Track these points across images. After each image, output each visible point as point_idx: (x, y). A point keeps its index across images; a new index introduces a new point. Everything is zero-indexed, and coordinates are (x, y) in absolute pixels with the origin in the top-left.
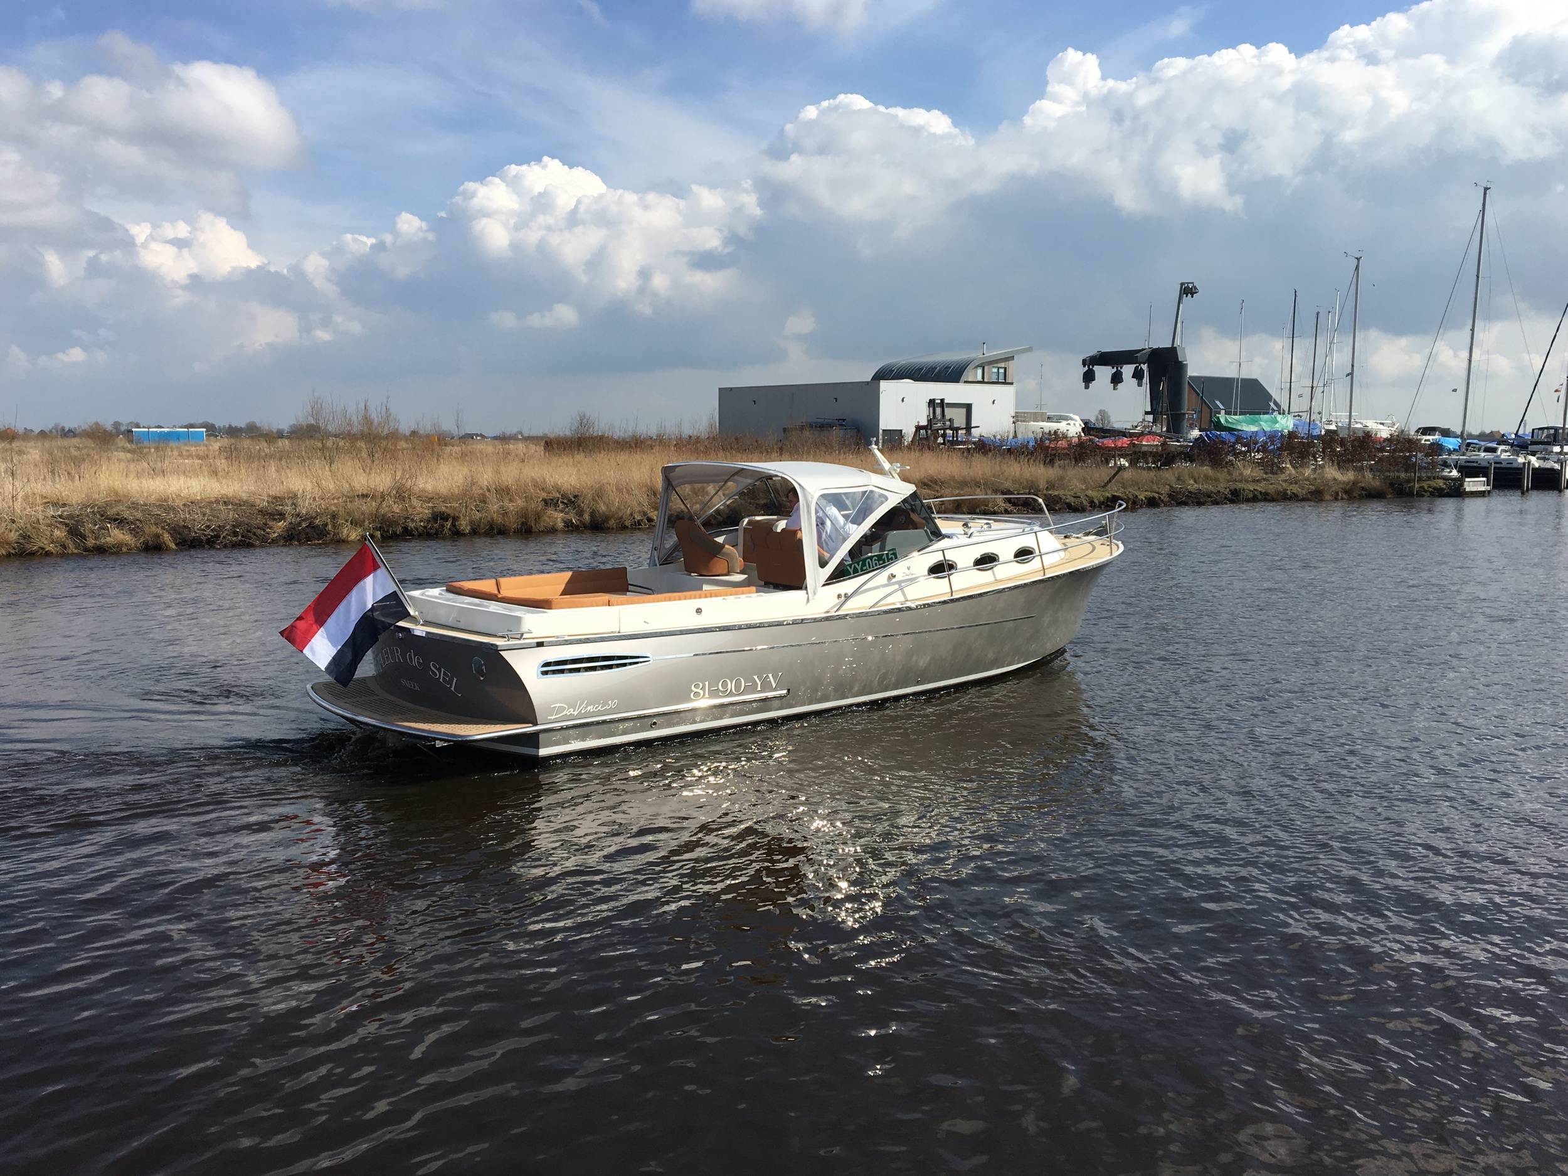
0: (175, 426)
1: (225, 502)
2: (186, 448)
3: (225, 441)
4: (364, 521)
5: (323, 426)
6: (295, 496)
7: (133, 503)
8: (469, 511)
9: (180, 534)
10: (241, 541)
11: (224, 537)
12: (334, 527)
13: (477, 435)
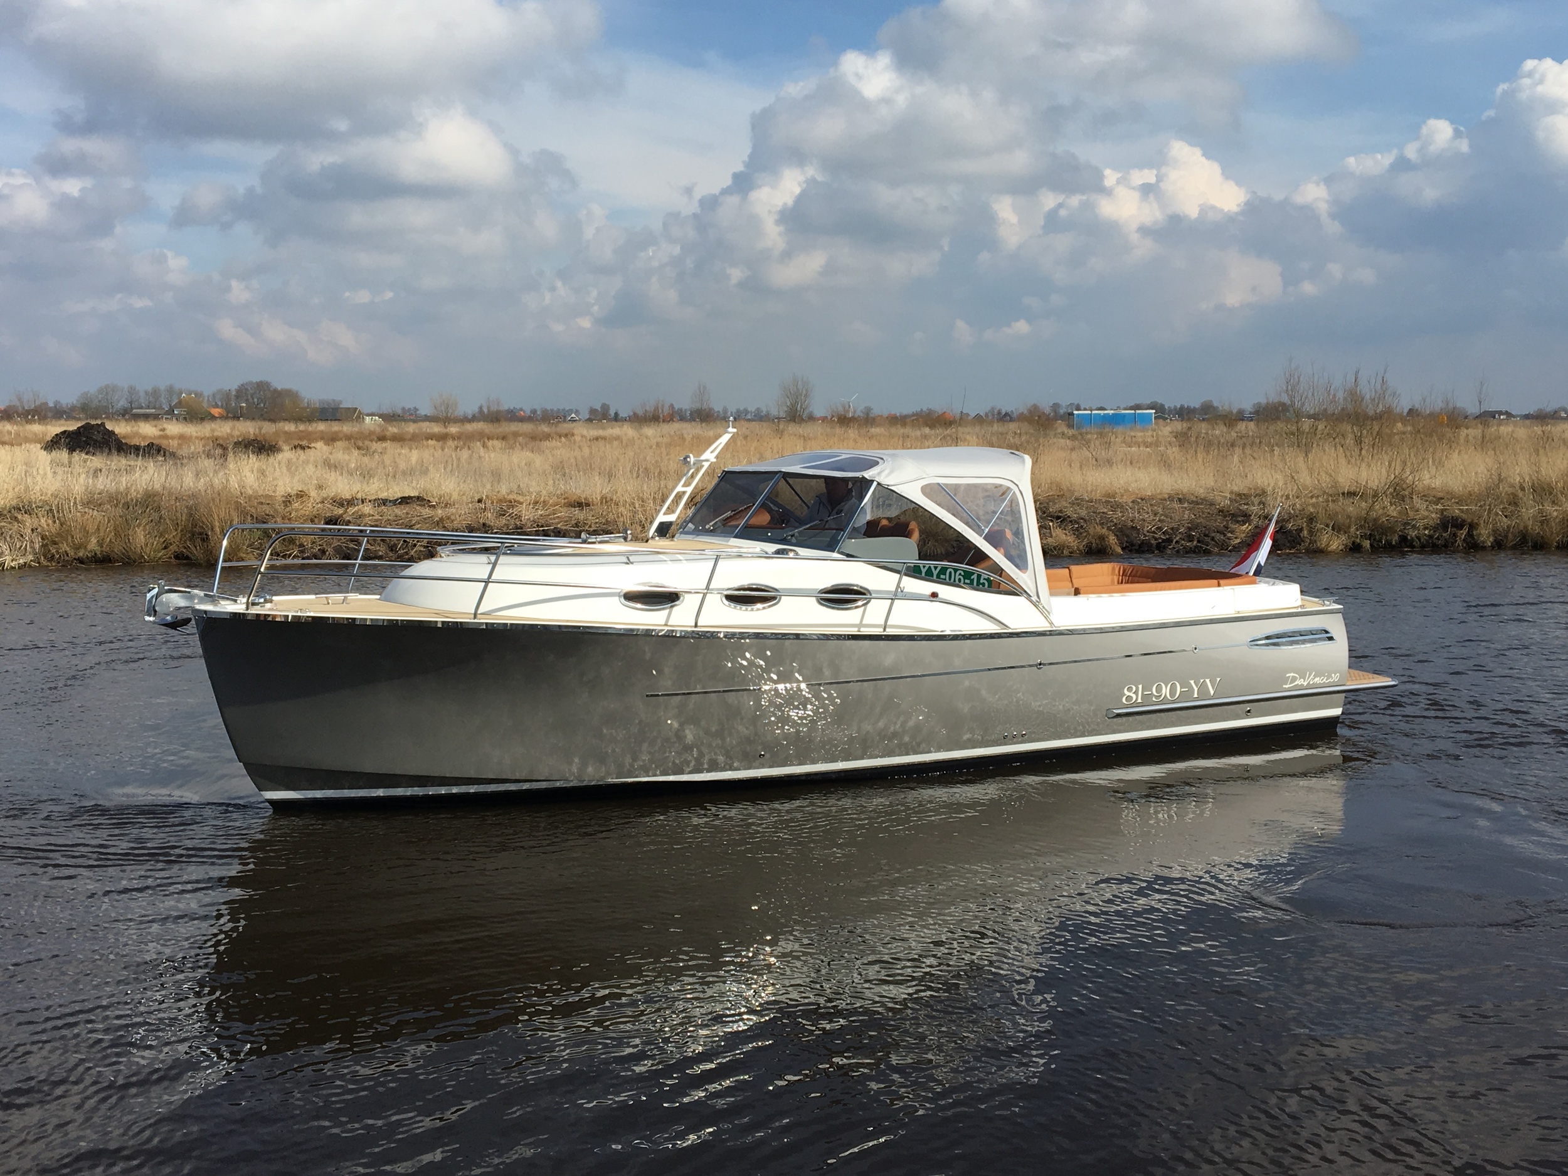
0: (1118, 408)
1: (1180, 500)
2: (1133, 434)
3: (1179, 426)
4: (1349, 527)
5: (1297, 404)
6: (1264, 493)
7: (1077, 499)
8: (1492, 516)
9: (1127, 536)
10: (1196, 547)
11: (1177, 542)
12: (1311, 532)
13: (1500, 413)
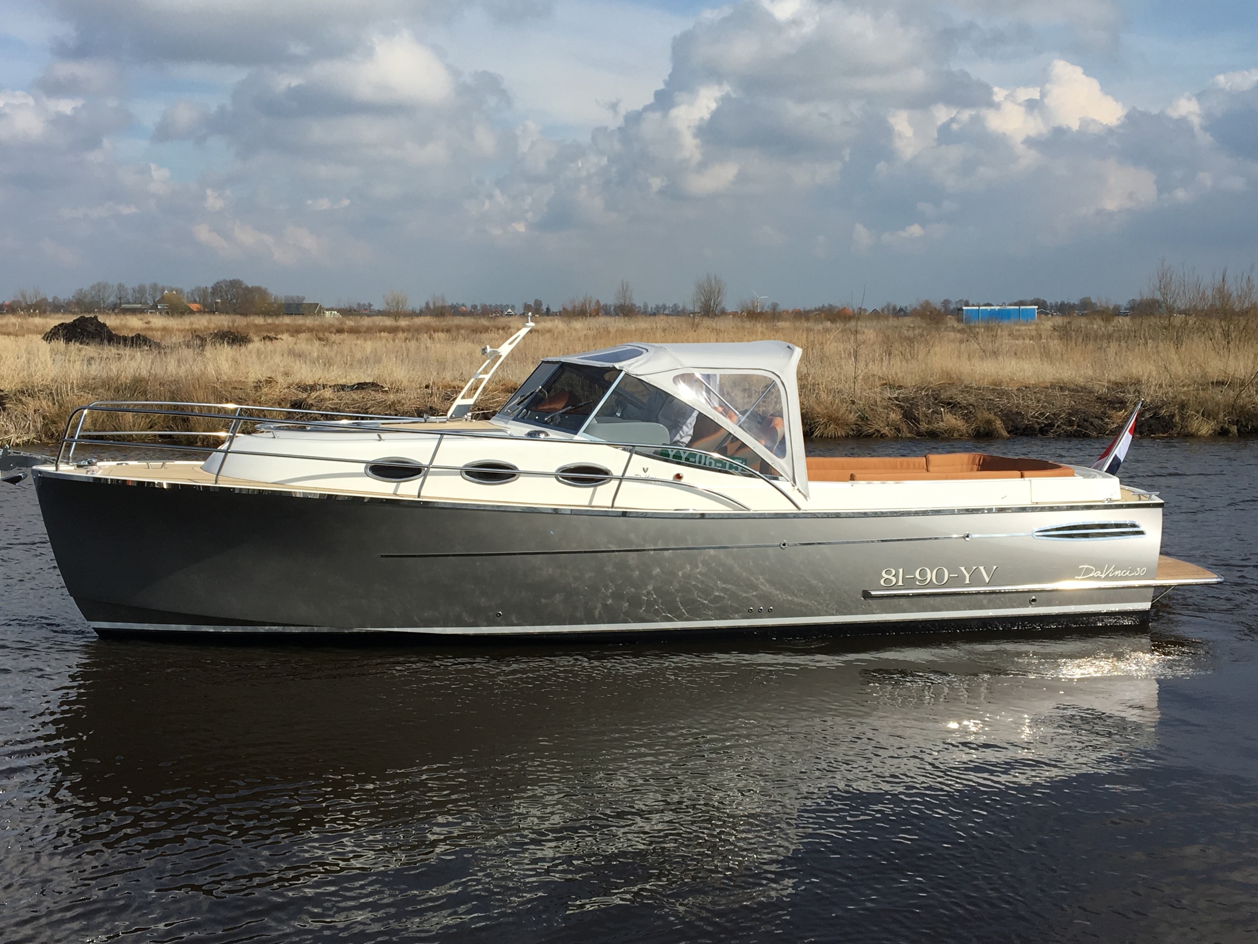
0: (1004, 304)
1: (1061, 388)
2: (1017, 328)
3: (1059, 320)
4: (1218, 414)
5: (1169, 301)
6: (1139, 382)
7: (966, 387)
9: (1013, 421)
10: (1076, 431)
11: (1058, 426)
12: (1182, 418)
